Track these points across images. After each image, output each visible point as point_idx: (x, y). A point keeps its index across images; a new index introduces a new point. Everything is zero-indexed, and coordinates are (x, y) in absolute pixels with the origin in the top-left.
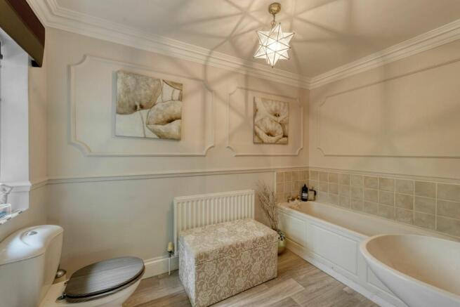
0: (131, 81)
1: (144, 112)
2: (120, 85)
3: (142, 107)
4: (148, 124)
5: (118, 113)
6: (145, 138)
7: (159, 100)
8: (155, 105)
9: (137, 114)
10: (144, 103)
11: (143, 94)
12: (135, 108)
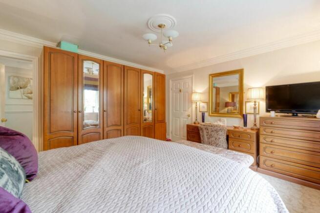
0: (16, 80)
1: (22, 90)
2: (11, 81)
3: (21, 88)
4: (24, 94)
5: (10, 90)
6: (22, 98)
7: (29, 85)
8: (26, 87)
9: (19, 91)
10: (22, 86)
11: (22, 83)
12: (18, 88)
